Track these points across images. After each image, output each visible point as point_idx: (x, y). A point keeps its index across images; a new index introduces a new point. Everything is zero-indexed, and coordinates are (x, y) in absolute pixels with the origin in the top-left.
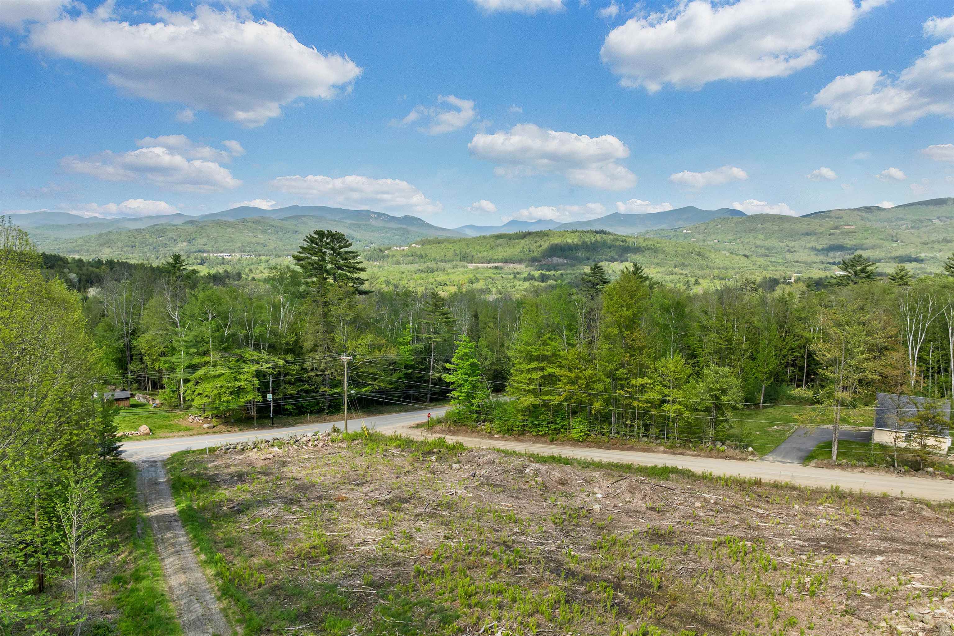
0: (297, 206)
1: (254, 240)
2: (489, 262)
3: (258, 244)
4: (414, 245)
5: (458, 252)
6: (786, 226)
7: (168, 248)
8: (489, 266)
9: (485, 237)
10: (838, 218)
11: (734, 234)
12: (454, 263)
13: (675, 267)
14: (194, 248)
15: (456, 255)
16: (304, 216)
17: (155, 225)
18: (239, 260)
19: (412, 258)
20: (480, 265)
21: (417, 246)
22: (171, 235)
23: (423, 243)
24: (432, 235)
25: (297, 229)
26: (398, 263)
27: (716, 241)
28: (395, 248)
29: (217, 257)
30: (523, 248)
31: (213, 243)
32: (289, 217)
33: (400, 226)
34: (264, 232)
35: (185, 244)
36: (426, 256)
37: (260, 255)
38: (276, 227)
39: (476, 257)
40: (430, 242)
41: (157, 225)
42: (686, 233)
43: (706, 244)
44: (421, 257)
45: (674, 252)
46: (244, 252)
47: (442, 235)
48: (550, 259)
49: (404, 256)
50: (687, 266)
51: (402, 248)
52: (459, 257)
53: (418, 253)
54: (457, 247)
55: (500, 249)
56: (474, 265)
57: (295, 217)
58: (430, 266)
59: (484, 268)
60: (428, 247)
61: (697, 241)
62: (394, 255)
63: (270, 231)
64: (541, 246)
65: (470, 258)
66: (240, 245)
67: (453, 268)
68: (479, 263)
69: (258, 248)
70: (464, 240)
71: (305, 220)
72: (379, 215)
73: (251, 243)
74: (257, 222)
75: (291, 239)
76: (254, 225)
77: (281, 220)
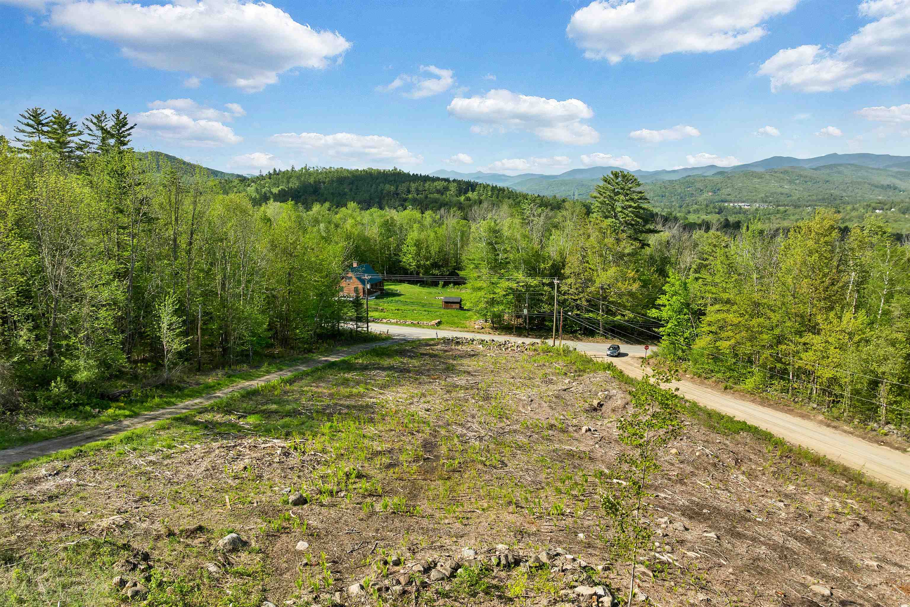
0: (835, 154)
1: (780, 190)
3: (782, 194)
7: (694, 198)
14: (717, 198)
16: (840, 165)
17: (687, 177)
18: (757, 210)
22: (699, 185)
29: (734, 207)
31: (736, 193)
34: (790, 182)
35: (710, 194)
37: (778, 206)
38: (806, 177)
41: (689, 176)
46: (766, 202)
57: (830, 167)
63: (798, 181)
66: (763, 195)
69: (782, 198)
71: (841, 169)
73: (775, 193)
74: (785, 172)
75: (821, 189)
76: (781, 175)
77: (813, 169)
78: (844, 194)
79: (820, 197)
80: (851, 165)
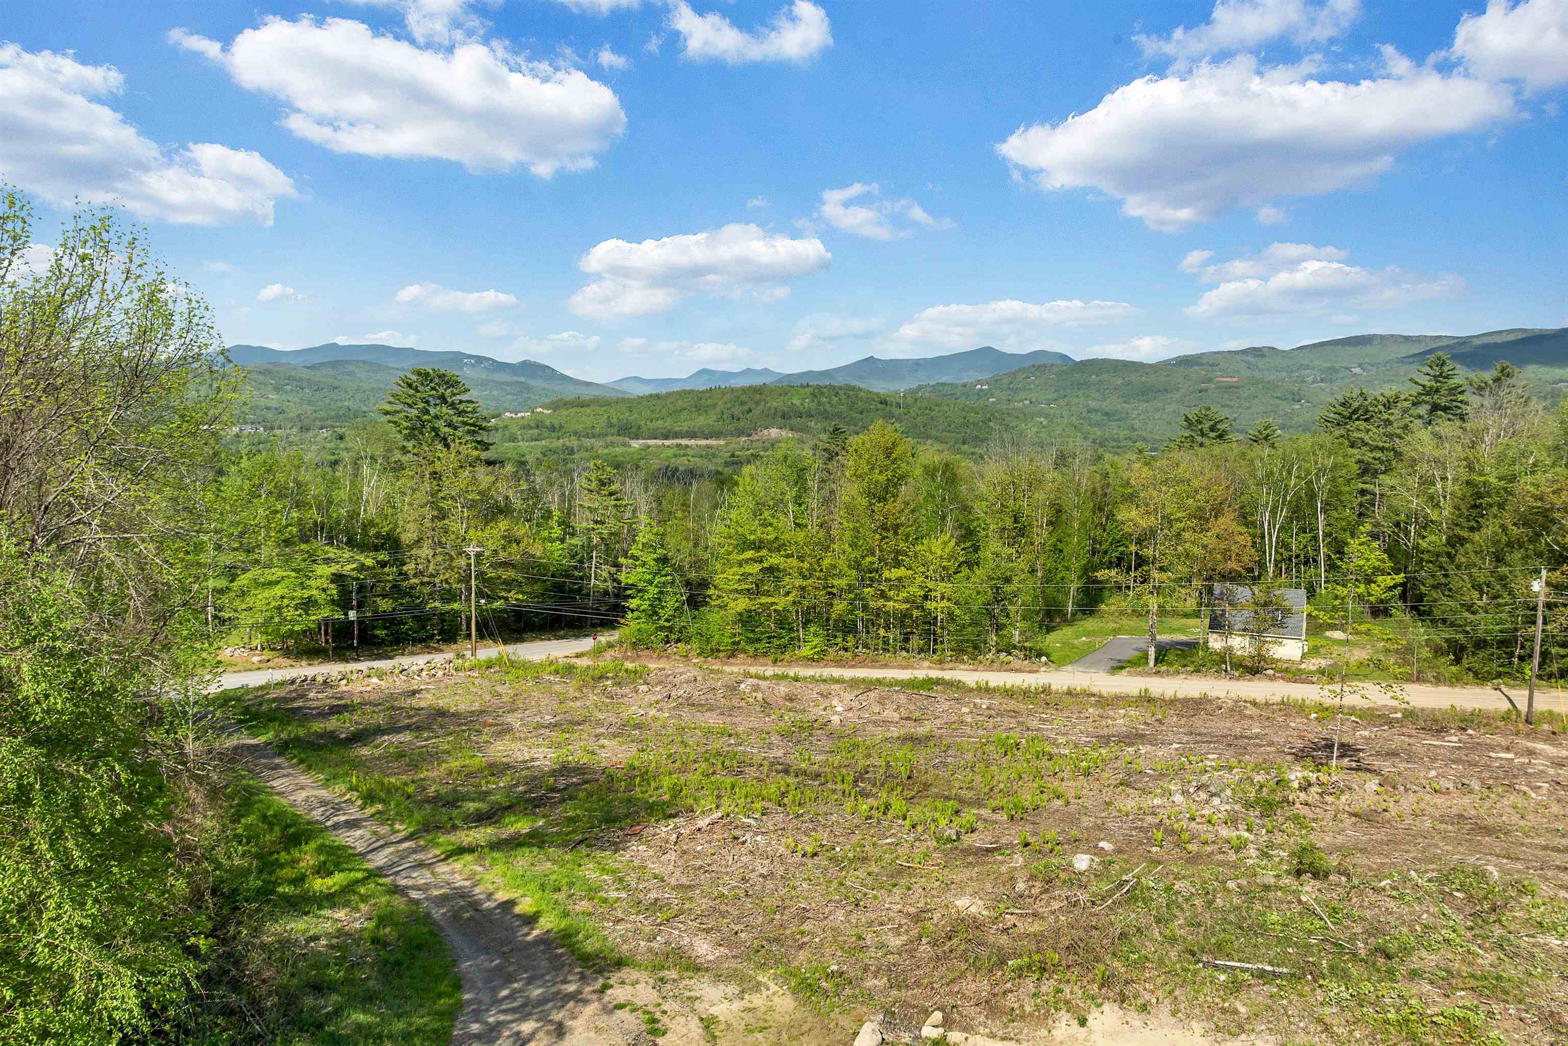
0: (335, 345)
1: (262, 402)
2: (666, 437)
3: (268, 408)
4: (539, 410)
5: (614, 421)
6: (1134, 377)
8: (667, 442)
9: (658, 396)
10: (1212, 365)
11: (1056, 391)
12: (609, 439)
13: (964, 443)
15: (611, 425)
16: (348, 362)
18: (237, 436)
19: (536, 431)
20: (651, 442)
21: (546, 412)
23: (556, 406)
24: (570, 393)
25: (337, 383)
26: (513, 439)
27: (1027, 402)
28: (508, 414)
30: (723, 413)
32: (323, 364)
33: (515, 379)
34: (277, 389)
36: (561, 427)
37: (272, 428)
38: (300, 380)
39: (644, 428)
40: (567, 404)
42: (981, 390)
43: (1011, 406)
44: (553, 429)
45: (961, 420)
46: (246, 423)
47: (586, 394)
48: (766, 432)
49: (523, 427)
50: (982, 441)
51: (519, 415)
52: (616, 428)
53: (548, 423)
54: (612, 411)
55: (684, 415)
56: (641, 441)
57: (335, 364)
58: (568, 443)
59: (658, 447)
60: (564, 412)
61: (999, 401)
62: (506, 426)
63: (289, 388)
64: (750, 411)
65: (633, 430)
67: (607, 447)
68: (649, 438)
69: (270, 415)
70: (624, 400)
71: (351, 368)
72: (480, 359)
73: (257, 407)
74: (266, 372)
75: (327, 401)
76: (261, 378)
77: (308, 368)
78: (365, 409)
79: (333, 413)
80: (364, 362)
